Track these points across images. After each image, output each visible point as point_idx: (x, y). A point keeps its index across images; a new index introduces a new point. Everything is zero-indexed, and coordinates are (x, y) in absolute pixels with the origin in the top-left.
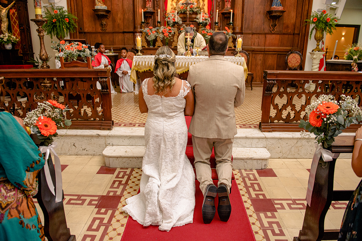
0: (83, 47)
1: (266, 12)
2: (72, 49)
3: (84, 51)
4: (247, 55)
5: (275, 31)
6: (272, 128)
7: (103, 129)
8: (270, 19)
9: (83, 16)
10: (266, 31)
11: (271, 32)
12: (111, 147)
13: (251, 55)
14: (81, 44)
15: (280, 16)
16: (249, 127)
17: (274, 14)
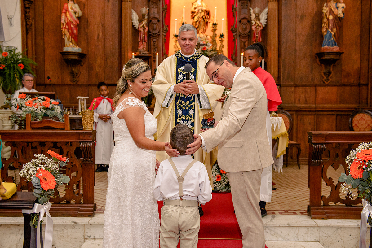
0: (51, 103)
1: (314, 54)
2: (35, 105)
3: (52, 109)
4: (289, 116)
5: (329, 81)
6: (326, 213)
7: (82, 215)
8: (321, 65)
9: (44, 61)
10: (316, 82)
11: (324, 82)
12: (93, 240)
13: (295, 117)
14: (48, 99)
15: (335, 59)
16: (293, 213)
17: (326, 57)
